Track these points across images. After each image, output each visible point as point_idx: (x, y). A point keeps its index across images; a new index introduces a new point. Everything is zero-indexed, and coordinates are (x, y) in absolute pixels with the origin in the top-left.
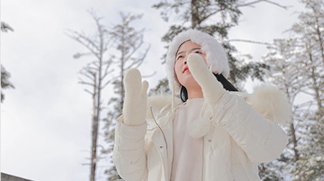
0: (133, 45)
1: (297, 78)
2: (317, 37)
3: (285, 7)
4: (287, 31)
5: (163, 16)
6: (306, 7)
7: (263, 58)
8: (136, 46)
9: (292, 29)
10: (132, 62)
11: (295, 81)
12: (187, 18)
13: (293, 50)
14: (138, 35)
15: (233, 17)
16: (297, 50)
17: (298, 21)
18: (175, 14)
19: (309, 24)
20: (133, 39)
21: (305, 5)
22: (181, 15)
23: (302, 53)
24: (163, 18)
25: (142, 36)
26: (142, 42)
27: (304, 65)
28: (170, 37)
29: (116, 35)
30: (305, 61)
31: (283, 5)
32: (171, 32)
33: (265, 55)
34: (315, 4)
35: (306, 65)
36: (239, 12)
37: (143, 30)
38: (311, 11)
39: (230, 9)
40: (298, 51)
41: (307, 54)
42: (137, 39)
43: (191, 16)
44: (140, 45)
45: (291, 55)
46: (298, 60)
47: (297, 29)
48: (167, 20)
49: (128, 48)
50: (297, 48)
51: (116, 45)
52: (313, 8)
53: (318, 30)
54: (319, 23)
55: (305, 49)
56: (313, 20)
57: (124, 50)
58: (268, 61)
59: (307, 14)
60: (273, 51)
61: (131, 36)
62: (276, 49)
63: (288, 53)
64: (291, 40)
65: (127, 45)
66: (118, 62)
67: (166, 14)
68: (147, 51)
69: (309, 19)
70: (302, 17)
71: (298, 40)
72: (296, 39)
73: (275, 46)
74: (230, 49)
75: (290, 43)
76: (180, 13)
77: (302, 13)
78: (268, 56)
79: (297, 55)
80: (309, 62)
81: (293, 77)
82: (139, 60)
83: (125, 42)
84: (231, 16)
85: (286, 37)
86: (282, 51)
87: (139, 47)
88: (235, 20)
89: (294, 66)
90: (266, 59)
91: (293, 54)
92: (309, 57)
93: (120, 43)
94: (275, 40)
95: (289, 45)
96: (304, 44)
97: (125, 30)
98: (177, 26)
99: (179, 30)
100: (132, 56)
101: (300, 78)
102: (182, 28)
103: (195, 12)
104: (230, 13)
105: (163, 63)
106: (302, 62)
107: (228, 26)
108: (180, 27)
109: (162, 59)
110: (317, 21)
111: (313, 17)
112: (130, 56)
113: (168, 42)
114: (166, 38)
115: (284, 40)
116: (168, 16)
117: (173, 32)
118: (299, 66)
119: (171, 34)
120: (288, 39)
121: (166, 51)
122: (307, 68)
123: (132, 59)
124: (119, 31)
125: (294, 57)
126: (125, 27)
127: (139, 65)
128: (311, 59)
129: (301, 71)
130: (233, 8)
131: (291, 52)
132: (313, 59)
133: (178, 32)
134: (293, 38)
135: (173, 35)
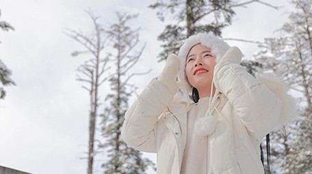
0: (129, 43)
1: (287, 75)
2: (307, 36)
3: (276, 8)
4: (278, 30)
5: (159, 16)
6: (297, 7)
7: (255, 56)
8: (132, 44)
9: (283, 29)
10: (128, 59)
11: (286, 78)
12: (182, 18)
13: (283, 49)
14: (134, 34)
15: (227, 17)
16: (287, 48)
17: (289, 21)
18: (170, 14)
19: (299, 23)
20: (129, 38)
21: (295, 5)
22: (177, 15)
23: (292, 52)
24: (159, 18)
25: (138, 35)
26: (138, 41)
27: (294, 63)
28: (166, 36)
29: (112, 34)
30: (295, 59)
32: (166, 31)
33: (256, 54)
34: (305, 5)
35: (296, 63)
36: (232, 12)
37: (139, 29)
38: (301, 11)
39: (224, 9)
40: (288, 50)
41: (297, 53)
42: (133, 37)
43: (186, 16)
44: (136, 43)
45: (281, 54)
46: (288, 58)
47: (287, 28)
48: (162, 19)
49: (124, 47)
50: (287, 47)
51: (113, 44)
52: (303, 8)
53: (308, 30)
54: (309, 23)
55: (294, 48)
56: (303, 20)
57: (121, 48)
58: (259, 59)
59: (297, 14)
60: (264, 49)
61: (127, 35)
62: (267, 47)
63: (278, 52)
64: (282, 39)
65: (123, 44)
66: (115, 60)
67: (162, 14)
68: (143, 49)
69: (299, 19)
70: (293, 17)
71: (288, 39)
72: (286, 38)
73: (266, 45)
75: (281, 42)
76: (175, 14)
77: (293, 13)
78: (259, 54)
79: (287, 53)
80: (299, 60)
81: (283, 75)
82: (135, 58)
83: (122, 41)
84: (225, 16)
85: (277, 36)
86: (273, 49)
87: (134, 45)
88: (228, 20)
89: (284, 64)
90: (258, 57)
91: (283, 53)
92: (299, 56)
93: (117, 41)
94: (266, 39)
95: (279, 44)
96: (294, 43)
97: (122, 29)
98: (172, 26)
99: (175, 29)
100: (128, 54)
101: (290, 75)
102: (177, 28)
103: (190, 12)
104: (223, 13)
105: (159, 61)
106: (292, 60)
107: (222, 26)
108: (175, 27)
109: (158, 57)
110: (307, 21)
111: (303, 17)
112: (126, 54)
113: (164, 41)
114: (162, 37)
115: (274, 39)
116: (163, 16)
117: (168, 32)
118: (289, 64)
119: (167, 33)
120: (279, 38)
121: (162, 50)
122: (297, 66)
123: (128, 57)
124: (115, 30)
125: (284, 55)
126: (121, 26)
127: (135, 63)
128: (301, 58)
129: (291, 69)
130: (227, 8)
131: (282, 51)
132: (303, 57)
133: (173, 32)
134: (284, 37)
135: (169, 34)
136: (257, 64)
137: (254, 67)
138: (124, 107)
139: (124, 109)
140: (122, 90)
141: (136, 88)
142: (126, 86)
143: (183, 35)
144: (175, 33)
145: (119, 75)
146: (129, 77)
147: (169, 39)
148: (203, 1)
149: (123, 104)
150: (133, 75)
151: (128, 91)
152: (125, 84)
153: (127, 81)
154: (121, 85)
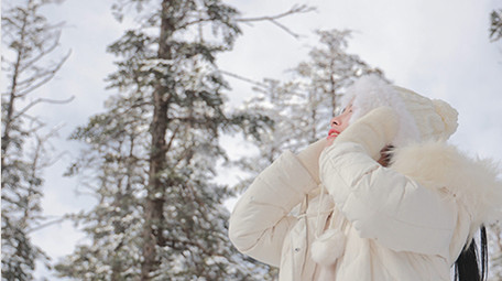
0: (39, 46)
1: (288, 140)
2: (328, 87)
3: (296, 36)
4: (290, 70)
5: (116, 11)
6: (321, 41)
7: (246, 103)
8: (45, 48)
9: (296, 70)
10: (33, 73)
11: (286, 145)
12: (152, 22)
13: (289, 99)
14: (52, 31)
15: (228, 36)
16: (294, 100)
17: (308, 60)
18: (135, 12)
19: (322, 66)
20: (41, 36)
21: (319, 37)
22: (145, 17)
23: (302, 107)
24: (114, 14)
25: (58, 34)
26: (56, 44)
27: (303, 124)
28: (123, 47)
29: (12, 23)
30: (305, 118)
31: (295, 32)
32: (125, 40)
33: (248, 100)
34: (334, 40)
35: (307, 124)
36: (238, 31)
37: (62, 24)
38: (326, 48)
39: (227, 23)
40: (296, 102)
41: (308, 109)
42: (50, 37)
43: (159, 22)
44: (53, 48)
45: (285, 106)
46: (296, 115)
47: (303, 70)
48: (120, 18)
49: (30, 49)
50: (295, 97)
51: (9, 40)
52: (330, 44)
53: (332, 79)
54: (335, 68)
55: (306, 101)
56: (328, 62)
57: (23, 50)
59: (321, 52)
60: (261, 95)
61: (38, 30)
62: (265, 92)
63: (281, 102)
64: (291, 84)
65: (29, 44)
66: (9, 70)
67: (120, 10)
68: (64, 59)
69: (322, 59)
70: (315, 54)
71: (300, 86)
72: (298, 84)
73: (264, 89)
74: (221, 84)
75: (289, 89)
76: (143, 13)
77: (315, 48)
78: (252, 101)
79: (294, 107)
80: (311, 120)
81: (283, 139)
82: (47, 72)
83: (26, 38)
84: (224, 34)
85: (284, 80)
86: (273, 97)
87: (50, 50)
88: (229, 40)
89: (288, 122)
90: (250, 106)
91: (288, 105)
92: (311, 113)
93: (18, 38)
94: (266, 80)
95: (286, 92)
96: (307, 94)
97: (29, 19)
98: (137, 33)
99: (140, 40)
100: (35, 64)
101: (293, 142)
102: (144, 38)
103: (169, 16)
104: (223, 28)
105: (108, 88)
106: (301, 120)
107: (220, 49)
108: (141, 35)
109: (105, 80)
110: (332, 64)
111: (327, 57)
112: (31, 63)
113: (117, 55)
114: (115, 48)
115: (278, 82)
116: (123, 12)
117: (128, 41)
118: (296, 123)
119: (126, 43)
120: (287, 82)
121: (116, 69)
122: (307, 129)
123: (34, 68)
124: (17, 18)
125: (289, 109)
126: (31, 12)
127: (46, 81)
128: (313, 117)
129: (298, 132)
130: (231, 22)
131: (286, 102)
132: (317, 117)
133: (136, 42)
134: (295, 82)
135: (129, 45)
136: (266, 119)
137: (260, 123)
138: (14, 153)
139: (13, 157)
140: (15, 123)
141: (42, 125)
142: (22, 118)
143: (151, 51)
144: (140, 46)
145: (13, 97)
146: (32, 104)
147: (127, 53)
148: (193, 3)
149: (12, 148)
150: (40, 100)
151: (25, 127)
152: (21, 113)
153: (26, 109)
154: (14, 114)
